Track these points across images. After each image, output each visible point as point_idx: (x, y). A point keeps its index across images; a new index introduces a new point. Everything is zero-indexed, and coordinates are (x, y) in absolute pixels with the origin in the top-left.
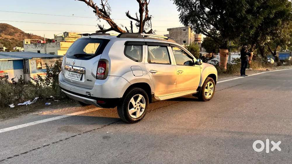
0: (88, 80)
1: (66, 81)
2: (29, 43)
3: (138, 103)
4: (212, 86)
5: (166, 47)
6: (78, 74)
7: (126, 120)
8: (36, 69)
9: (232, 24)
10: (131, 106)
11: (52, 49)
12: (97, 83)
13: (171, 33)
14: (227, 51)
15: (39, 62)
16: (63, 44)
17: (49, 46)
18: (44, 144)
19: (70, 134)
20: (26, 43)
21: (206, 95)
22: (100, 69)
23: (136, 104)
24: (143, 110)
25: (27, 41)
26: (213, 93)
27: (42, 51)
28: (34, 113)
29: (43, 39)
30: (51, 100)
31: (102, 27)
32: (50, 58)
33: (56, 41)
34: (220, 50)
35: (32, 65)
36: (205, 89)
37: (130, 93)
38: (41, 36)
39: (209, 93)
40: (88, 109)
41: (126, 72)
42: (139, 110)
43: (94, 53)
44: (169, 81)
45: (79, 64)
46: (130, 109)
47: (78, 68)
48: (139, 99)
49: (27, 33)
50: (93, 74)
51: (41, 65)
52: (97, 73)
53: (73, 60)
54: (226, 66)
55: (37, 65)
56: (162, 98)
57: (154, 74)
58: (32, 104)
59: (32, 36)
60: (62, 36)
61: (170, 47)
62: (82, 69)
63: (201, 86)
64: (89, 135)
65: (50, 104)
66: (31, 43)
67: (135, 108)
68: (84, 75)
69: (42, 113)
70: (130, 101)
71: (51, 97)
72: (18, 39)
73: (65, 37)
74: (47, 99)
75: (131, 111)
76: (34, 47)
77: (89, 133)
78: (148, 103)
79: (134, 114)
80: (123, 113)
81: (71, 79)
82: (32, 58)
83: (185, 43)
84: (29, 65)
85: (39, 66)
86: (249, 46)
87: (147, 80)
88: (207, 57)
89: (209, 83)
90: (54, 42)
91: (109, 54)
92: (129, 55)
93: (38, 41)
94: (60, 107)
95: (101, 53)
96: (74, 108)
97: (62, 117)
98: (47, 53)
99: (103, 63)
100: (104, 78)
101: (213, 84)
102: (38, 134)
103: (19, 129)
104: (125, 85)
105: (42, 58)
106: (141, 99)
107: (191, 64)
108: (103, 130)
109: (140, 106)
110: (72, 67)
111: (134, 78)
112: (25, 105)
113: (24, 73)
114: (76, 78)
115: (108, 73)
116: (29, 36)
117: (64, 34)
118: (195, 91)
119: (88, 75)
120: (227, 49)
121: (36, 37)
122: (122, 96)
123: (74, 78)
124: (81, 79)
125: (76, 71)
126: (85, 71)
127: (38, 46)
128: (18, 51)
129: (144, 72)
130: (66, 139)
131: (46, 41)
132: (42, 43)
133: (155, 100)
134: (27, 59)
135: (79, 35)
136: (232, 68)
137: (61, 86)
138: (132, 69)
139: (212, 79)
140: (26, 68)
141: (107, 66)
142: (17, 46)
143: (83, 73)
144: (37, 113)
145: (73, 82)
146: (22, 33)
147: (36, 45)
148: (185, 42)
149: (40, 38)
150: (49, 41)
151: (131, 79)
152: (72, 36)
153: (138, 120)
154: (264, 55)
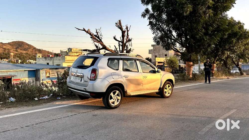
0: (85, 81)
1: (71, 83)
2: (41, 57)
3: (116, 96)
4: (170, 87)
5: (135, 61)
6: (79, 78)
7: (108, 107)
8: (45, 77)
9: (193, 44)
10: (111, 98)
11: (58, 61)
12: (90, 83)
13: (154, 48)
14: (192, 63)
15: (48, 72)
16: (67, 58)
17: (56, 60)
18: (59, 118)
19: (73, 113)
20: (38, 57)
21: (166, 94)
22: (92, 75)
23: (114, 97)
24: (119, 101)
25: (39, 55)
26: (171, 93)
27: (51, 63)
28: (50, 103)
29: (51, 53)
30: (61, 96)
31: (97, 46)
32: (56, 69)
33: (62, 55)
34: (186, 62)
35: (43, 75)
36: (165, 89)
37: (110, 89)
38: (49, 51)
39: (168, 93)
40: (85, 101)
41: (109, 76)
42: (117, 100)
43: (90, 65)
44: (137, 83)
45: (80, 72)
46: (110, 99)
47: (79, 74)
48: (116, 93)
49: (38, 49)
50: (88, 78)
51: (49, 74)
52: (91, 77)
53: (77, 69)
54: (191, 74)
55: (46, 74)
56: (132, 94)
57: (127, 78)
58: (48, 98)
59: (42, 51)
60: (67, 52)
61: (138, 61)
62: (82, 75)
63: (162, 87)
64: (85, 114)
65: (60, 98)
66: (42, 57)
67: (114, 99)
68: (83, 78)
69: (55, 103)
70: (111, 94)
71: (61, 94)
72: (31, 54)
73: (70, 52)
74: (58, 95)
75: (111, 101)
76: (44, 60)
77: (85, 113)
78: (123, 96)
79: (113, 103)
80: (106, 102)
81: (75, 81)
82: (43, 69)
83: (166, 57)
84: (40, 74)
85: (48, 75)
86: (212, 59)
87: (122, 81)
88: (185, 68)
89: (167, 85)
90: (60, 56)
91: (98, 65)
92: (111, 66)
93: (47, 55)
94: (67, 100)
95: (94, 65)
96: (76, 101)
97: (68, 105)
98: (54, 65)
99: (94, 71)
100: (95, 80)
101: (171, 87)
102: (55, 113)
103: (43, 110)
104: (107, 85)
105: (51, 69)
106: (118, 94)
107: (154, 72)
108: (93, 112)
109: (117, 98)
110: (76, 74)
111: (113, 80)
112: (44, 99)
113: (36, 81)
114: (78, 80)
115: (97, 77)
116: (40, 51)
117: (68, 50)
118: (157, 91)
119: (85, 78)
120: (192, 62)
121: (45, 52)
122: (105, 91)
123: (77, 80)
124: (81, 81)
125: (78, 76)
126: (83, 76)
127: (47, 59)
128: (30, 63)
129: (120, 77)
130: (71, 116)
131: (54, 55)
132: (51, 57)
133: (127, 95)
134: (39, 70)
135: (80, 51)
136: (197, 76)
137: (69, 86)
138: (112, 75)
139: (170, 82)
140: (38, 76)
141: (96, 73)
142: (30, 59)
143: (82, 77)
144: (52, 103)
145: (76, 83)
146: (35, 48)
147: (46, 58)
148: (166, 55)
149: (48, 52)
150: (57, 55)
151: (112, 81)
152: (74, 52)
153: (116, 107)
154: (227, 67)
